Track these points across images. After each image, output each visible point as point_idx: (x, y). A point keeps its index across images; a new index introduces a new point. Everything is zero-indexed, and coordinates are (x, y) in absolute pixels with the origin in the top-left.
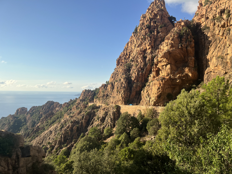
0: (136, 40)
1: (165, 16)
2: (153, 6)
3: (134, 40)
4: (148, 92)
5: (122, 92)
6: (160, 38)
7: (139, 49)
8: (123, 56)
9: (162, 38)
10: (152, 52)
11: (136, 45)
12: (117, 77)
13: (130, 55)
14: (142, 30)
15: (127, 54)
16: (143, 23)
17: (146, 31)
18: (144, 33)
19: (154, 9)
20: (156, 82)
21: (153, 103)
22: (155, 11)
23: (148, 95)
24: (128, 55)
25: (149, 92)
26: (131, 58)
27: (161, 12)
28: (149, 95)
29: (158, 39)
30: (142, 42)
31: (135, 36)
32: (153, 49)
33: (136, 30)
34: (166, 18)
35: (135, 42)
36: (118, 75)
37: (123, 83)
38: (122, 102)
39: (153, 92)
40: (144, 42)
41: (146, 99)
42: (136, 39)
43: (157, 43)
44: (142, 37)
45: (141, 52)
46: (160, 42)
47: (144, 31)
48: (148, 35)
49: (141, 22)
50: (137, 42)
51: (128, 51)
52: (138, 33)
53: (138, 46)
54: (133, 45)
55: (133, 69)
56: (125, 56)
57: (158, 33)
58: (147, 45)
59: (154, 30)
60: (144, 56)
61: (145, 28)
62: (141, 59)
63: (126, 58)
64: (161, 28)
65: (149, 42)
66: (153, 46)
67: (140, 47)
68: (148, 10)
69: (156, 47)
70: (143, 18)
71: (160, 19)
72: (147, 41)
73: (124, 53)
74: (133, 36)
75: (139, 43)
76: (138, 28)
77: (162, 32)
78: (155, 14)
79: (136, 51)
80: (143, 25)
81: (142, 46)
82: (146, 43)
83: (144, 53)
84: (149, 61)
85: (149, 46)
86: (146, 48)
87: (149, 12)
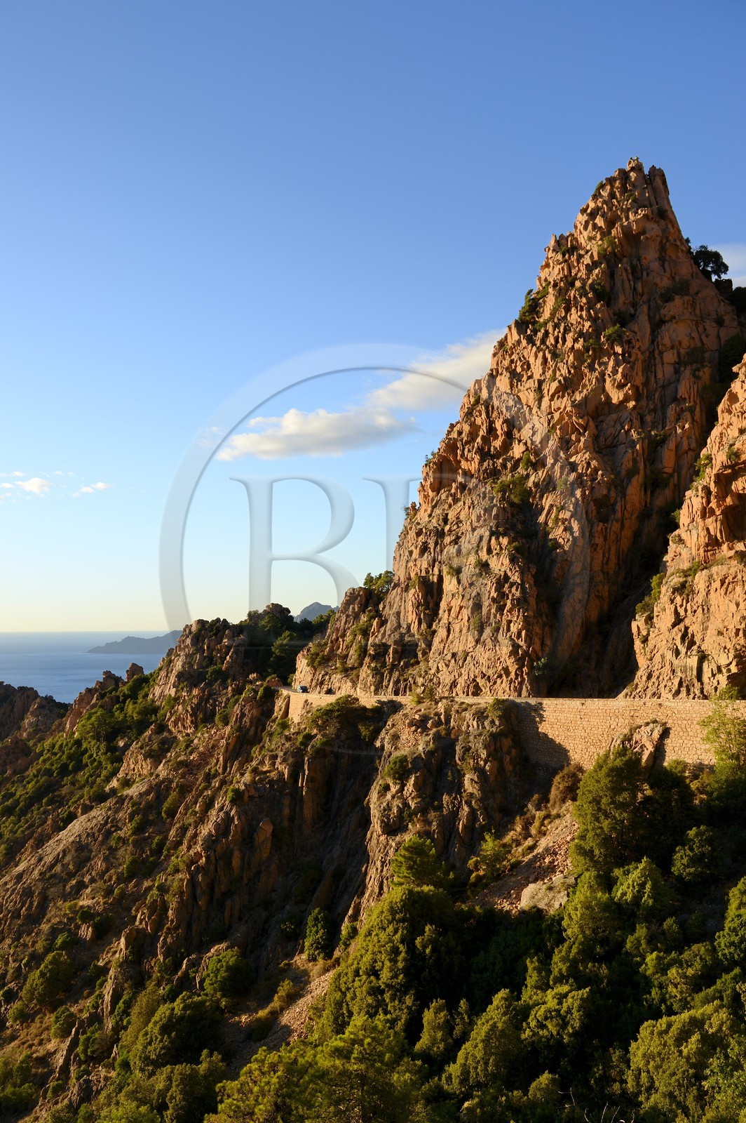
0: (540, 360)
1: (678, 243)
2: (612, 195)
3: (532, 360)
4: (681, 626)
5: (514, 628)
6: (672, 348)
7: (564, 403)
8: (467, 443)
9: (682, 351)
10: (640, 418)
11: (545, 387)
12: (452, 550)
13: (509, 436)
14: (568, 310)
15: (491, 430)
16: (565, 276)
17: (596, 313)
18: (587, 324)
20: (732, 571)
21: (723, 679)
22: (627, 218)
23: (683, 639)
24: (496, 437)
25: (687, 622)
26: (517, 451)
27: (655, 226)
28: (688, 640)
29: (661, 353)
30: (578, 369)
31: (531, 341)
32: (643, 402)
33: (534, 306)
34: (680, 255)
35: (537, 370)
36: (456, 541)
37: (506, 578)
38: (521, 684)
39: (715, 625)
40: (592, 369)
41: (676, 662)
42: (541, 354)
43: (660, 375)
44: (579, 346)
45: (580, 420)
46: (672, 370)
47: (584, 313)
48: (610, 336)
49: (555, 273)
50: (550, 372)
51: (495, 413)
52: (545, 323)
53: (557, 391)
54: (527, 386)
55: (551, 506)
56: (479, 440)
57: (657, 325)
58: (608, 385)
59: (632, 311)
60: (595, 438)
61: (588, 299)
62: (587, 455)
63: (489, 449)
64: (667, 302)
65: (620, 370)
66: (643, 390)
67: (573, 392)
68: (585, 218)
69: (657, 396)
70: (564, 256)
71: (657, 256)
72: (611, 363)
73: (471, 425)
74: (519, 342)
75: (561, 375)
76: (544, 302)
77: (674, 321)
78: (627, 232)
79: (551, 413)
80: (572, 285)
81: (585, 391)
82: (603, 374)
83: (597, 426)
84: (631, 463)
85: (620, 386)
86: (608, 398)
87: (595, 226)
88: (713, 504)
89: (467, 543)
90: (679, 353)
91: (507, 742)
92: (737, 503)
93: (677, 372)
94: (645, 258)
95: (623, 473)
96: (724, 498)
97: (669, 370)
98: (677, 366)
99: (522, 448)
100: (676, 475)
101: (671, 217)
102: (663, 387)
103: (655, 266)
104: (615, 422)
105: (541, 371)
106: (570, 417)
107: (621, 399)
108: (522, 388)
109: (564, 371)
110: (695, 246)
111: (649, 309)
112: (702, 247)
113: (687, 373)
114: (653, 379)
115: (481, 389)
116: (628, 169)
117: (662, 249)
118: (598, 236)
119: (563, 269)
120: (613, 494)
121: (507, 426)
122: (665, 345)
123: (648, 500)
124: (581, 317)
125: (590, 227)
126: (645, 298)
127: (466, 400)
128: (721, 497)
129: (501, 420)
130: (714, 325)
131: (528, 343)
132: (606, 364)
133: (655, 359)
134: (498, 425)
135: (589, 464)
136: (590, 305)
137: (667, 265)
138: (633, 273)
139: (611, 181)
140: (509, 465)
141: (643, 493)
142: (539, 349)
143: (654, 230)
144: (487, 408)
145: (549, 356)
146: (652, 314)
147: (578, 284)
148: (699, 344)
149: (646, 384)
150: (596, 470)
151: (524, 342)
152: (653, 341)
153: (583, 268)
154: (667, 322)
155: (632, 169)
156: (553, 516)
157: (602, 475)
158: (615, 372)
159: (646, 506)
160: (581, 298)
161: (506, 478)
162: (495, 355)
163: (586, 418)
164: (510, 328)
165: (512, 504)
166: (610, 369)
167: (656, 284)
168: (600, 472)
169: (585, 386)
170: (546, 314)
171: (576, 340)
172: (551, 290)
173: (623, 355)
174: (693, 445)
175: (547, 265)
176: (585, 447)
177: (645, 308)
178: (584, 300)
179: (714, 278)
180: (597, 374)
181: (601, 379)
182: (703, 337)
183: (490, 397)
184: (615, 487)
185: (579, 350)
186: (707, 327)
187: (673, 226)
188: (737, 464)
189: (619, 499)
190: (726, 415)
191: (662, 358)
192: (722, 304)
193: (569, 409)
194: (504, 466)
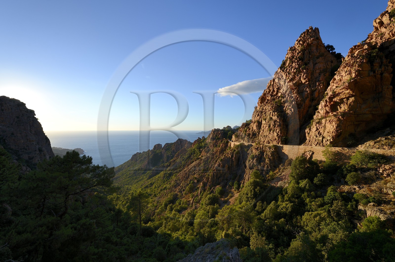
0: (285, 75)
1: (321, 45)
2: (305, 36)
3: (283, 75)
4: (318, 131)
5: (277, 131)
8: (268, 93)
9: (321, 70)
10: (309, 86)
11: (286, 80)
12: (264, 115)
13: (278, 92)
14: (292, 63)
15: (274, 91)
16: (292, 56)
17: (299, 63)
18: (297, 66)
19: (307, 39)
20: (332, 119)
21: (328, 142)
22: (308, 41)
23: (318, 134)
24: (275, 92)
25: (320, 130)
26: (279, 94)
27: (316, 41)
28: (320, 134)
29: (316, 71)
30: (294, 76)
31: (283, 71)
32: (311, 82)
33: (284, 63)
34: (322, 47)
35: (284, 77)
36: (265, 113)
37: (276, 121)
38: (279, 142)
39: (327, 130)
40: (298, 76)
41: (316, 138)
43: (315, 75)
45: (295, 87)
46: (318, 74)
47: (296, 64)
48: (303, 68)
49: (290, 55)
50: (288, 77)
51: (275, 87)
52: (287, 67)
53: (289, 81)
54: (282, 81)
55: (287, 106)
56: (271, 93)
57: (315, 64)
58: (302, 79)
59: (308, 62)
60: (298, 91)
61: (297, 60)
62: (296, 95)
63: (273, 94)
64: (318, 59)
65: (305, 75)
66: (310, 79)
67: (293, 81)
68: (298, 42)
69: (314, 80)
70: (292, 51)
71: (316, 48)
72: (303, 74)
73: (269, 90)
74: (281, 71)
75: (290, 78)
76: (287, 62)
77: (319, 63)
78: (308, 44)
79: (287, 86)
80: (294, 58)
81: (296, 81)
82: (300, 77)
83: (298, 88)
84: (307, 96)
85: (305, 79)
86: (302, 82)
87: (300, 44)
88: (328, 104)
89: (268, 113)
90: (320, 70)
91: (275, 153)
92: (334, 103)
93: (319, 74)
94: (312, 49)
95: (305, 98)
96: (331, 103)
97: (317, 74)
98: (320, 73)
99: (280, 94)
100: (318, 98)
101: (320, 39)
102: (316, 78)
103: (315, 51)
104: (303, 87)
105: (285, 77)
106: (292, 86)
107: (305, 82)
108: (281, 81)
109: (291, 77)
110: (326, 45)
111: (313, 61)
112: (328, 45)
113: (322, 75)
114: (313, 77)
115: (271, 82)
116: (309, 29)
117: (317, 47)
118: (301, 46)
119: (291, 54)
120: (302, 102)
121: (277, 89)
122: (317, 69)
123: (311, 104)
124: (295, 65)
125: (299, 44)
126: (312, 58)
127: (268, 85)
128: (330, 102)
129: (276, 88)
130: (330, 63)
131: (283, 72)
132: (301, 74)
133: (314, 72)
134: (275, 89)
135: (296, 96)
136: (298, 61)
137: (318, 50)
138: (309, 53)
139: (304, 33)
140: (277, 97)
141: (309, 102)
142: (285, 73)
143: (315, 42)
144: (273, 86)
145: (287, 74)
146: (313, 62)
147: (295, 57)
148: (326, 68)
149: (311, 78)
150: (298, 98)
151: (282, 71)
152: (314, 68)
153: (296, 54)
154: (317, 63)
155: (310, 29)
156: (287, 108)
157: (299, 99)
158: (303, 76)
159: (310, 105)
160: (296, 60)
161: (277, 100)
162: (275, 75)
163: (296, 86)
164: (278, 69)
165: (278, 106)
166: (302, 75)
167: (315, 55)
168: (299, 98)
169: (296, 80)
170: (287, 65)
171: (294, 70)
172: (288, 59)
173: (306, 72)
174: (323, 91)
175: (288, 54)
176: (295, 93)
177: (312, 61)
178: (296, 61)
179: (331, 52)
180: (299, 77)
181: (300, 78)
182: (327, 66)
183: (273, 84)
184: (303, 101)
185: (295, 72)
186: (328, 63)
187: (320, 41)
188: (335, 94)
189: (303, 104)
190: (332, 83)
191: (316, 72)
192: (333, 57)
193: (292, 85)
194: (276, 98)
